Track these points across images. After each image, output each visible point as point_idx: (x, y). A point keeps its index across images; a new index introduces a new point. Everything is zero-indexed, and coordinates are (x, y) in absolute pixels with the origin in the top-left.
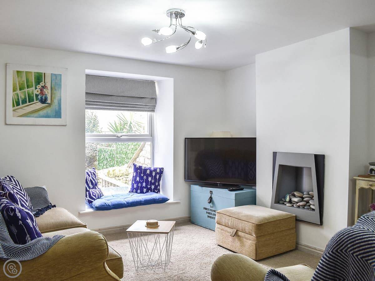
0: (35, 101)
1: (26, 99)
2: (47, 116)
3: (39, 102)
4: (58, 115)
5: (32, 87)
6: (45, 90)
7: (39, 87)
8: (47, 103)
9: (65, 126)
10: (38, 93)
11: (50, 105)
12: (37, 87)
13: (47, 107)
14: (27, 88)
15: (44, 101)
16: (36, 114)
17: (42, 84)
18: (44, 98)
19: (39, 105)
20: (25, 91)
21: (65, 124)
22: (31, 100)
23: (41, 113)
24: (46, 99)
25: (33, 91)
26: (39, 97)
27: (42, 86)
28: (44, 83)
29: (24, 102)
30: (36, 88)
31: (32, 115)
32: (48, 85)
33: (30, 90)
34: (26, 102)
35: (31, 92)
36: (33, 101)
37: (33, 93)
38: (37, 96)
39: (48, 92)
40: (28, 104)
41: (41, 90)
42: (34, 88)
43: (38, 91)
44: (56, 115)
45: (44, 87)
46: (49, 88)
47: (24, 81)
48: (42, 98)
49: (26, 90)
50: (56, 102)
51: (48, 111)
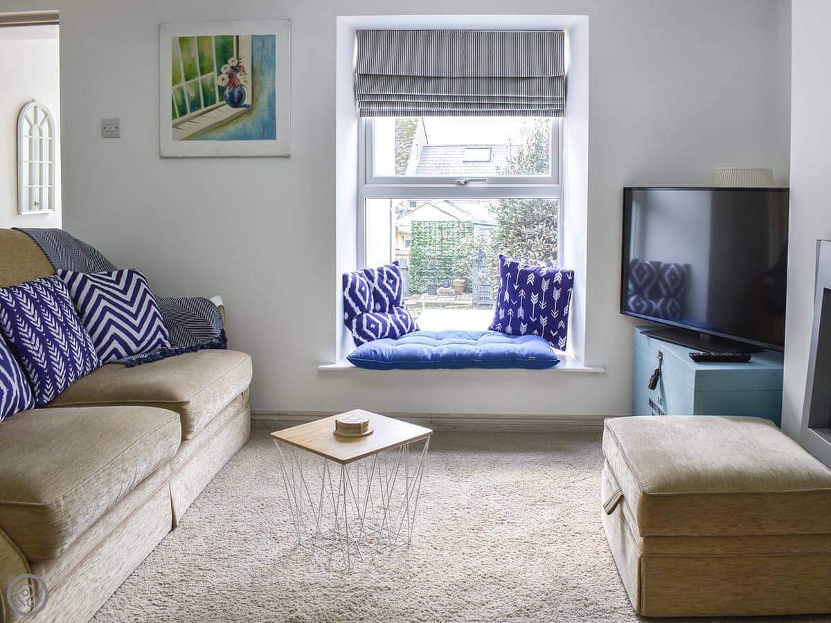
0: (218, 103)
1: (199, 98)
2: (246, 136)
3: (227, 105)
4: (268, 131)
5: (212, 70)
6: (238, 75)
7: (226, 69)
8: (245, 106)
9: (288, 156)
10: (223, 84)
11: (250, 109)
12: (223, 70)
13: (242, 114)
14: (202, 74)
15: (236, 101)
16: (221, 132)
17: (232, 62)
18: (236, 94)
19: (228, 111)
20: (197, 83)
21: (285, 153)
22: (209, 100)
23: (231, 128)
24: (241, 96)
25: (213, 80)
26: (227, 92)
27: (232, 67)
28: (238, 58)
29: (195, 105)
30: (220, 73)
31: (213, 134)
32: (246, 64)
33: (208, 76)
34: (199, 106)
35: (209, 84)
36: (213, 102)
37: (213, 85)
38: (222, 89)
39: (245, 79)
40: (203, 109)
41: (231, 76)
42: (215, 73)
43: (223, 79)
44: (264, 132)
45: (237, 69)
46: (248, 70)
47: (194, 59)
48: (232, 94)
49: (199, 78)
50: (263, 101)
51: (247, 123)
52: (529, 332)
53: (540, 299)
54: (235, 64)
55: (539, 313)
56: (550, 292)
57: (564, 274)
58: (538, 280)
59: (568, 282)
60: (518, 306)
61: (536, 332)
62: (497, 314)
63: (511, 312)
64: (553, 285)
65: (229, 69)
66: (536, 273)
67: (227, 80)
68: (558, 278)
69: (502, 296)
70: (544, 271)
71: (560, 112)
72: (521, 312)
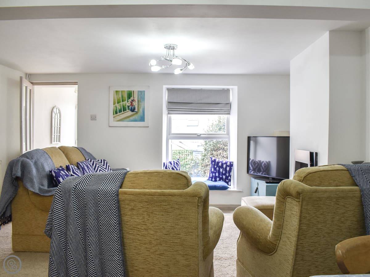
0: (127, 111)
1: (121, 109)
2: (135, 121)
3: (130, 111)
4: (142, 119)
5: (125, 101)
6: (133, 102)
7: (130, 100)
8: (135, 112)
9: (148, 127)
10: (129, 105)
11: (137, 113)
12: (129, 101)
13: (135, 114)
14: (123, 101)
15: (133, 110)
16: (128, 119)
17: (132, 98)
18: (133, 108)
19: (130, 113)
20: (121, 105)
21: (148, 126)
22: (124, 110)
23: (131, 118)
24: (134, 109)
25: (126, 104)
26: (130, 107)
27: (132, 100)
28: (133, 97)
29: (120, 111)
30: (128, 102)
31: (125, 120)
32: (136, 99)
33: (124, 102)
34: (121, 111)
35: (124, 105)
36: (126, 110)
37: (126, 105)
38: (128, 107)
39: (135, 104)
40: (123, 112)
41: (131, 103)
42: (126, 102)
43: (129, 104)
44: (141, 119)
45: (133, 101)
46: (137, 101)
47: (120, 97)
48: (131, 108)
49: (122, 103)
50: (141, 110)
51: (136, 117)
52: (220, 180)
53: (223, 170)
54: (132, 99)
55: (223, 174)
56: (226, 168)
57: (230, 163)
58: (222, 164)
59: (231, 165)
60: (216, 172)
61: (222, 180)
62: (210, 175)
63: (214, 174)
64: (227, 166)
65: (131, 101)
66: (222, 162)
67: (130, 104)
68: (228, 164)
69: (211, 170)
70: (224, 162)
71: (229, 114)
72: (217, 174)
